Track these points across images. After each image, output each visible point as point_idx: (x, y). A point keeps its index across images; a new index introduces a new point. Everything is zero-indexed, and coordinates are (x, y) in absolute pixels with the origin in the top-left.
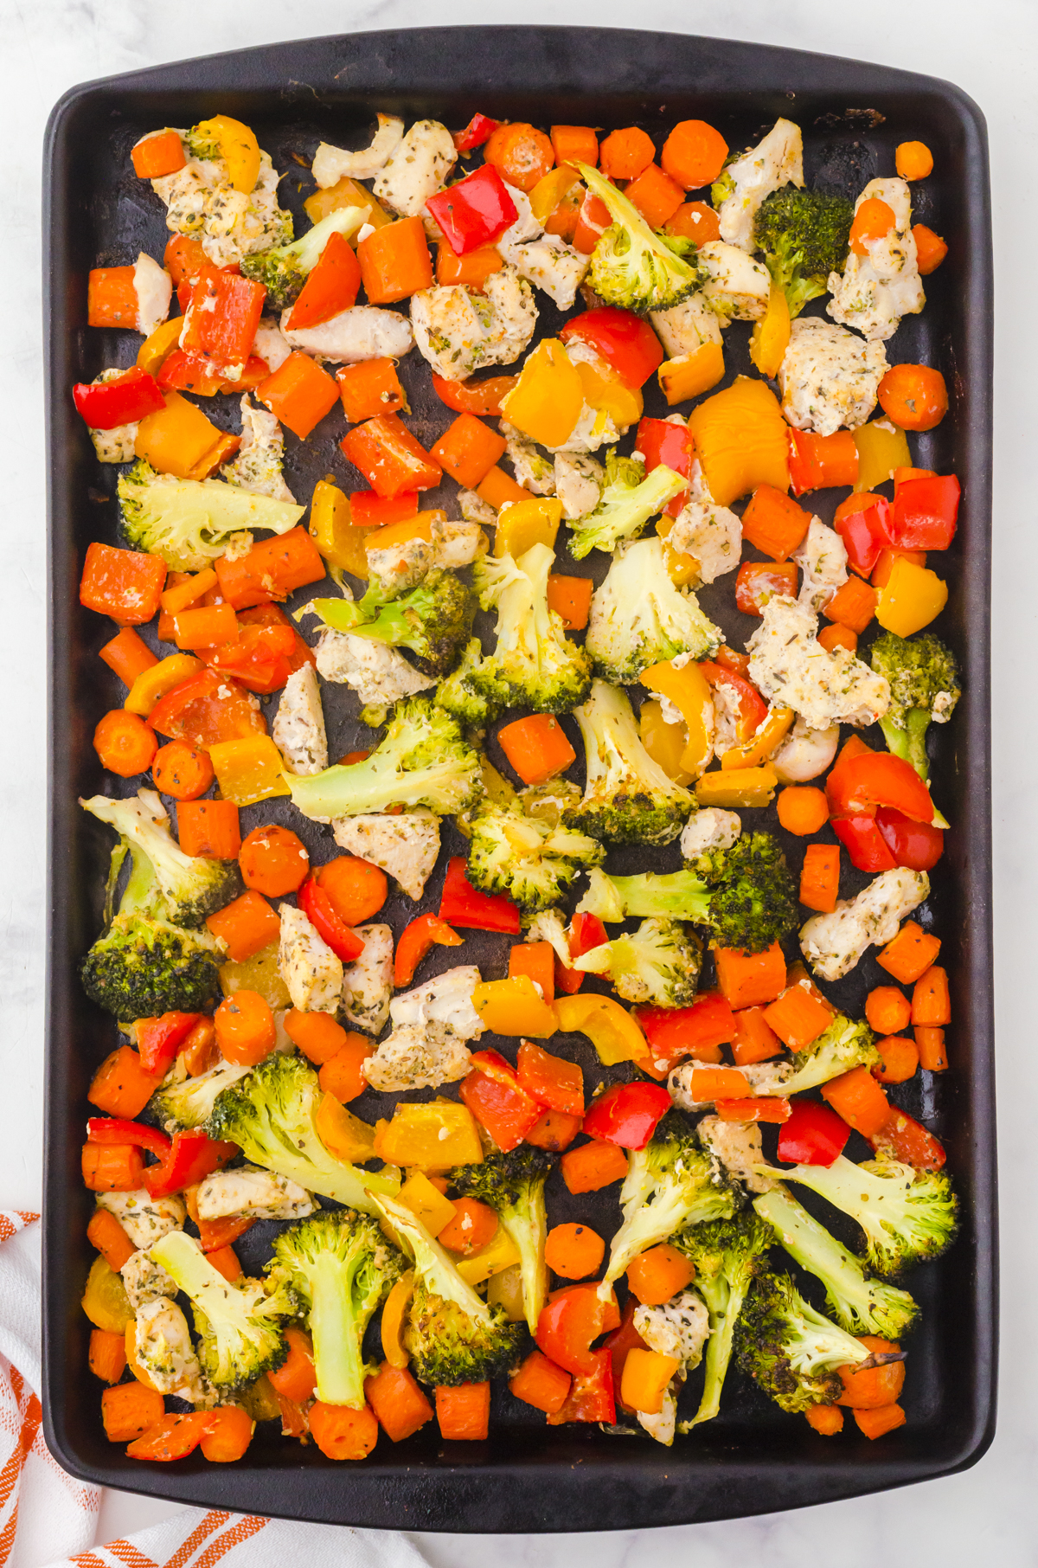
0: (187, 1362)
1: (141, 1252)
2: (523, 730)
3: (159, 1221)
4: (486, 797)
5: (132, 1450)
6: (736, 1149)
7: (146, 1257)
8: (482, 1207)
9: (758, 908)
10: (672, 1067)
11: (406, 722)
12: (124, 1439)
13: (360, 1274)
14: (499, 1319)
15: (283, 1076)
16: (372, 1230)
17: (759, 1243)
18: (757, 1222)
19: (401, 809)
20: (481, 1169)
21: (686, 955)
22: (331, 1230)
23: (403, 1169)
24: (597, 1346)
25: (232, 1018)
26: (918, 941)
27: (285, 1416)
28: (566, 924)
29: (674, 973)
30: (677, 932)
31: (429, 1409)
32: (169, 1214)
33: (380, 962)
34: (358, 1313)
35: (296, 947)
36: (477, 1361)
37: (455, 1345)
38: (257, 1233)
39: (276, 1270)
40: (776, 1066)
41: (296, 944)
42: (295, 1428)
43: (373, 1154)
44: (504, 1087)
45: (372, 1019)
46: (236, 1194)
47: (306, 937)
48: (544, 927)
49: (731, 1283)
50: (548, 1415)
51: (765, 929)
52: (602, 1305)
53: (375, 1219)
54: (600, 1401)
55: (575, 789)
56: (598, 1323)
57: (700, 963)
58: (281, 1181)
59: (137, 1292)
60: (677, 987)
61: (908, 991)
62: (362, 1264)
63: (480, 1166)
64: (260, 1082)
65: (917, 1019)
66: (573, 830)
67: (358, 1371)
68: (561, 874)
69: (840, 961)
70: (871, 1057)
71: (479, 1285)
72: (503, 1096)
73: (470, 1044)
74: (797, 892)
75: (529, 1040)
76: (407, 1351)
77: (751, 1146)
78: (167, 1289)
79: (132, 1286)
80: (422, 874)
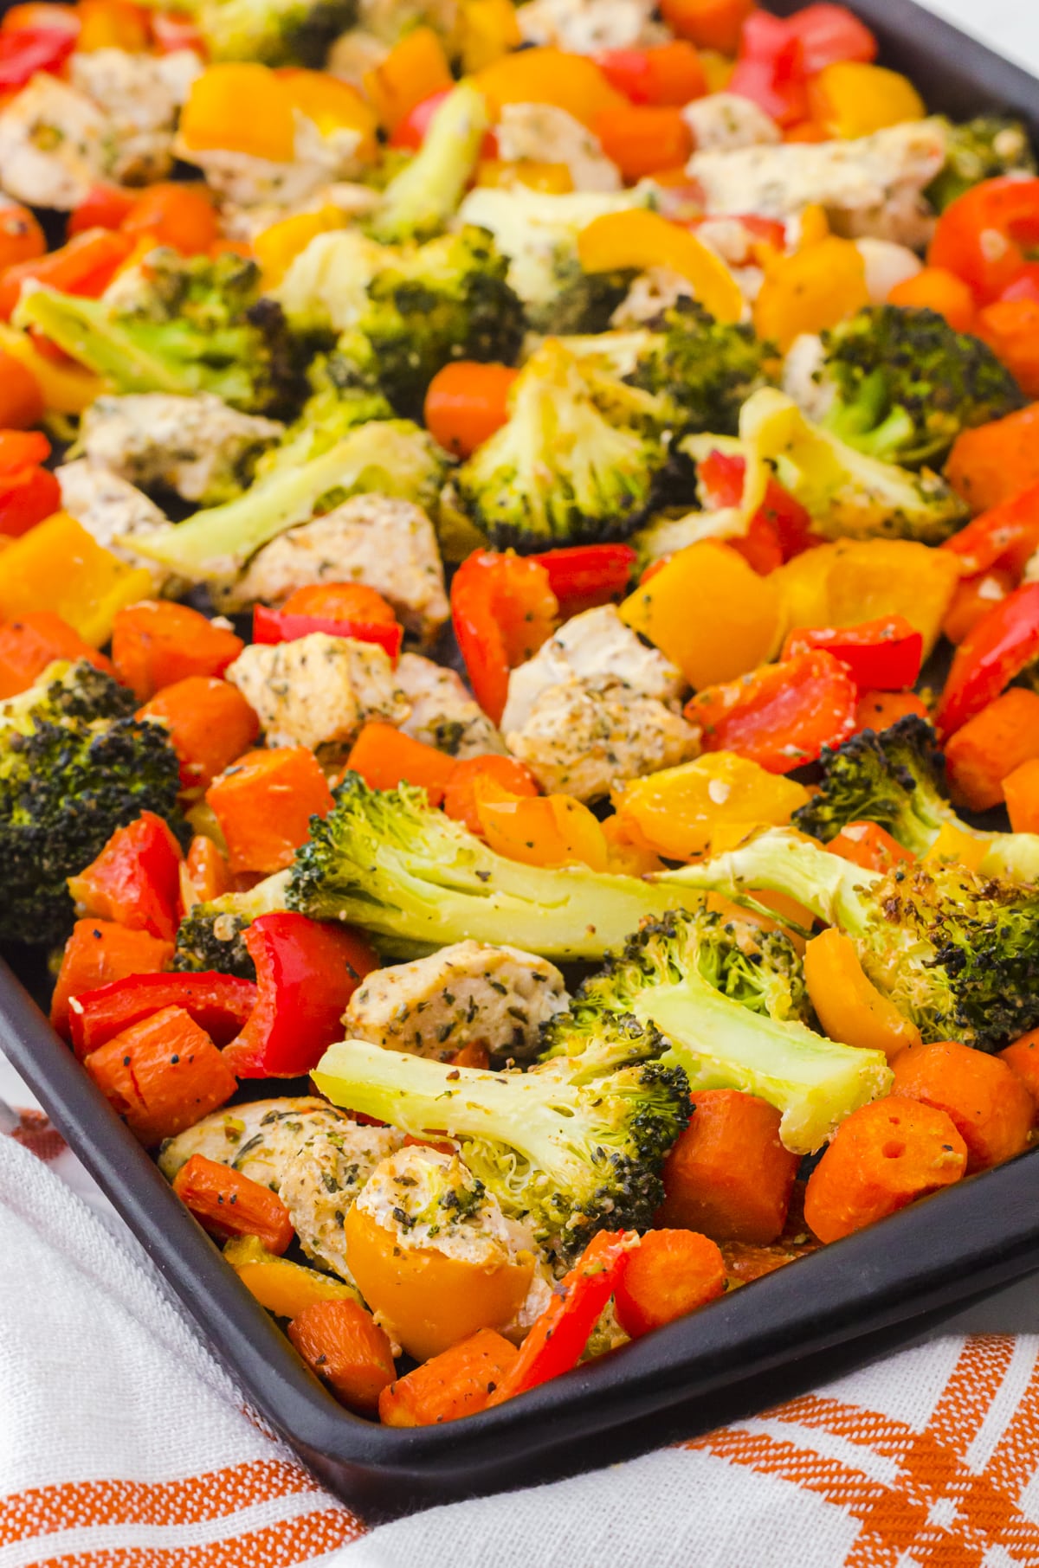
16: (700, 919)
32: (315, 1109)
33: (442, 681)
79: (319, 1192)
80: (431, 570)
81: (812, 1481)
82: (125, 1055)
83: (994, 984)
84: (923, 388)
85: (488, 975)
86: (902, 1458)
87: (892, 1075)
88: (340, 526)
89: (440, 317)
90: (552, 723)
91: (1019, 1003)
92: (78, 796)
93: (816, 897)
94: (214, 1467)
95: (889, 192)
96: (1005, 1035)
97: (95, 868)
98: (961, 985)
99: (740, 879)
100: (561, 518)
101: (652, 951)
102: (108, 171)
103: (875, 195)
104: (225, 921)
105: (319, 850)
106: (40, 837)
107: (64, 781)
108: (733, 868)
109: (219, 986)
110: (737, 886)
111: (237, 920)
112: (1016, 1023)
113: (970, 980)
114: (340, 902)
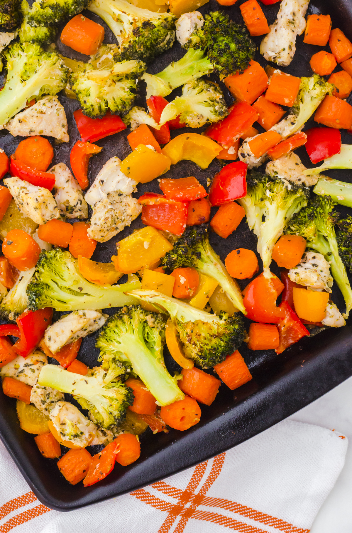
0: (87, 426)
1: (35, 386)
2: (71, 28)
3: (34, 367)
4: (72, 72)
5: (86, 483)
6: (290, 170)
7: (38, 387)
8: (185, 269)
9: (233, 46)
10: (237, 149)
11: (13, 59)
12: (80, 480)
13: (146, 335)
14: (225, 317)
15: (53, 261)
16: (139, 311)
17: (328, 207)
18: (321, 199)
19: (34, 101)
20: (175, 251)
21: (212, 92)
22: (119, 323)
23: (137, 274)
24: (279, 302)
25: (11, 247)
26: (318, 19)
27: (151, 425)
28: (146, 110)
29: (211, 103)
30: (202, 83)
31: (217, 381)
32: (37, 361)
33: (67, 181)
34: (155, 353)
35: (22, 195)
36: (226, 342)
37: (211, 340)
38: (86, 346)
39: (105, 357)
40: (286, 119)
41: (21, 193)
42: (158, 427)
43: (118, 275)
44: (162, 205)
45: (80, 210)
46: (63, 332)
47: (24, 188)
48: (137, 118)
49: (325, 235)
50: (276, 350)
51: (242, 55)
52: (270, 281)
53: (138, 305)
54: (296, 328)
55: (113, 46)
56: (273, 291)
57: (221, 92)
58: (81, 313)
59: (44, 407)
60: (217, 108)
61: (327, 48)
62: (144, 330)
63: (173, 251)
64: (42, 270)
65: (339, 58)
66: (123, 62)
67: (172, 381)
68: (129, 85)
69: (287, 51)
70: (328, 88)
71: (206, 308)
72: (165, 210)
73: (134, 195)
74: (247, 31)
75: (161, 177)
76: (190, 358)
77: (297, 164)
78: (58, 397)
79: (40, 405)
80: (64, 126)
81: (158, 507)
85: (82, 329)
86: (179, 498)
88: (36, 114)
94: (20, 495)
99: (150, 302)
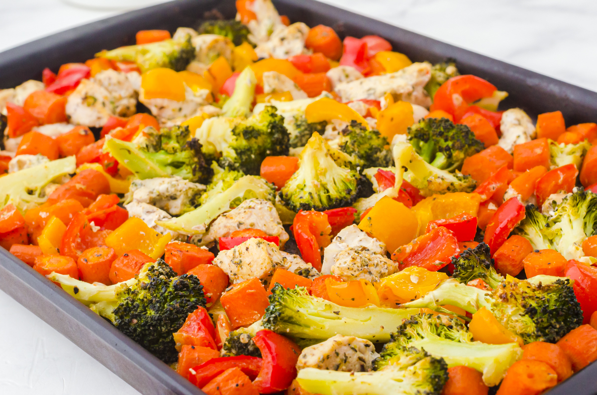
80: (279, 223)
82: (217, 387)
83: (547, 320)
84: (450, 143)
85: (349, 345)
87: (523, 351)
88: (243, 210)
89: (260, 140)
90: (345, 262)
91: (558, 326)
92: (171, 303)
93: (469, 302)
95: (414, 87)
96: (554, 339)
97: (184, 327)
98: (537, 320)
99: (437, 301)
100: (324, 200)
101: (409, 330)
102: (114, 112)
103: (410, 89)
104: (244, 336)
105: (277, 305)
106: (160, 319)
107: (165, 298)
108: (434, 297)
109: (246, 360)
110: (436, 304)
111: (248, 335)
112: (557, 333)
113: (540, 318)
114: (287, 325)
